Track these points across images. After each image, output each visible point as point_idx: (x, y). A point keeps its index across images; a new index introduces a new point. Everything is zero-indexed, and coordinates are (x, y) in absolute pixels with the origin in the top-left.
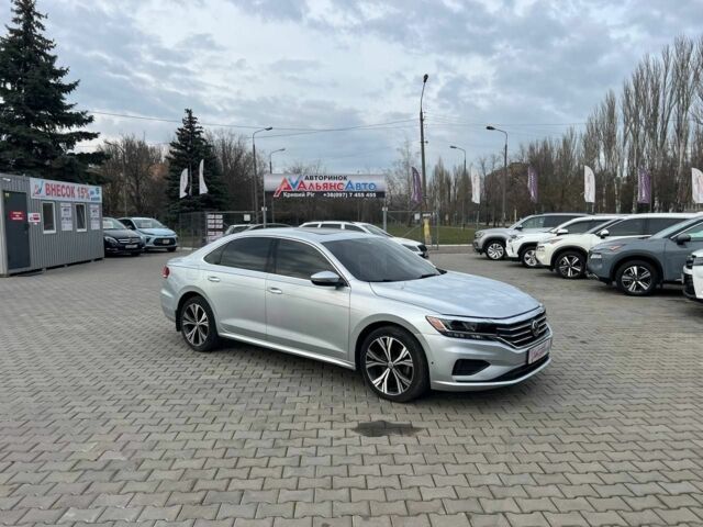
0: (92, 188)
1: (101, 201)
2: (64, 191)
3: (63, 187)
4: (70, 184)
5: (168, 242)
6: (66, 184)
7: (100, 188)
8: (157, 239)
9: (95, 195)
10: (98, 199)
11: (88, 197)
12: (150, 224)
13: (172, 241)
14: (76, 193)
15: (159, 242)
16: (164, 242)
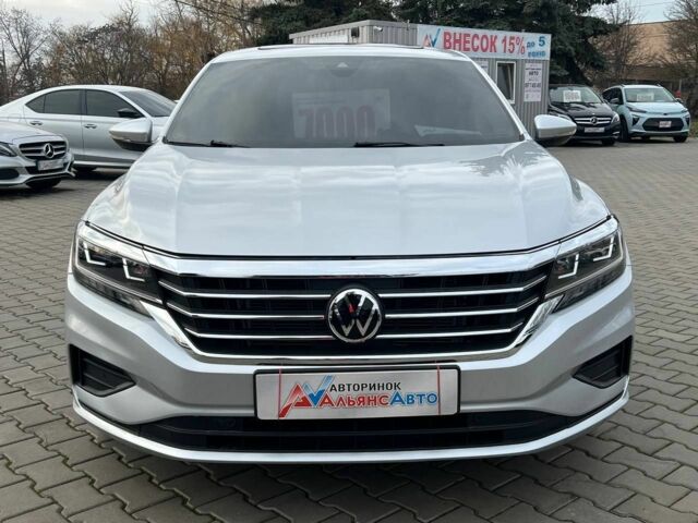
0: (534, 37)
1: (547, 57)
2: (477, 43)
3: (476, 36)
4: (489, 33)
5: (668, 125)
6: (480, 32)
7: (548, 38)
8: (650, 120)
9: (537, 48)
10: (543, 53)
11: (522, 51)
12: (652, 95)
13: (677, 123)
14: (499, 44)
15: (652, 124)
16: (662, 125)
